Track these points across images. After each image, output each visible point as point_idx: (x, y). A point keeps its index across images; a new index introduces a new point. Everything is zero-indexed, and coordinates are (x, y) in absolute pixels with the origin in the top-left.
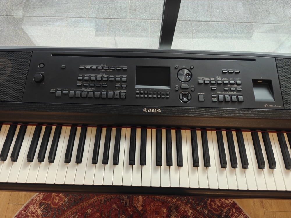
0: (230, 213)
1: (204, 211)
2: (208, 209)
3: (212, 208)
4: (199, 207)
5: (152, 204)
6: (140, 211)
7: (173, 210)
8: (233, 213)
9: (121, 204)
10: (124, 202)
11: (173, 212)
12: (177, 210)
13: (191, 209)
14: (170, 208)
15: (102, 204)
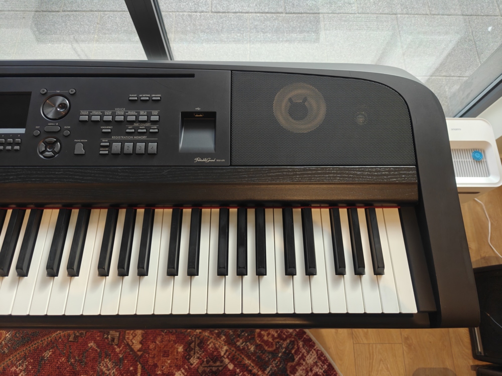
0: (293, 348)
1: (248, 347)
2: (256, 342)
3: (263, 341)
4: (241, 341)
5: (159, 339)
6: (136, 351)
7: (195, 347)
8: (299, 348)
9: (104, 341)
10: (109, 337)
11: (195, 350)
12: (201, 348)
13: (226, 344)
14: (190, 343)
15: (71, 341)
